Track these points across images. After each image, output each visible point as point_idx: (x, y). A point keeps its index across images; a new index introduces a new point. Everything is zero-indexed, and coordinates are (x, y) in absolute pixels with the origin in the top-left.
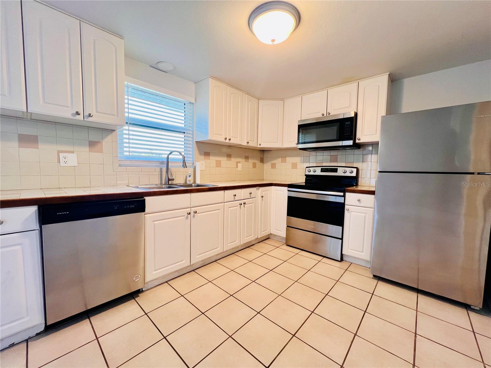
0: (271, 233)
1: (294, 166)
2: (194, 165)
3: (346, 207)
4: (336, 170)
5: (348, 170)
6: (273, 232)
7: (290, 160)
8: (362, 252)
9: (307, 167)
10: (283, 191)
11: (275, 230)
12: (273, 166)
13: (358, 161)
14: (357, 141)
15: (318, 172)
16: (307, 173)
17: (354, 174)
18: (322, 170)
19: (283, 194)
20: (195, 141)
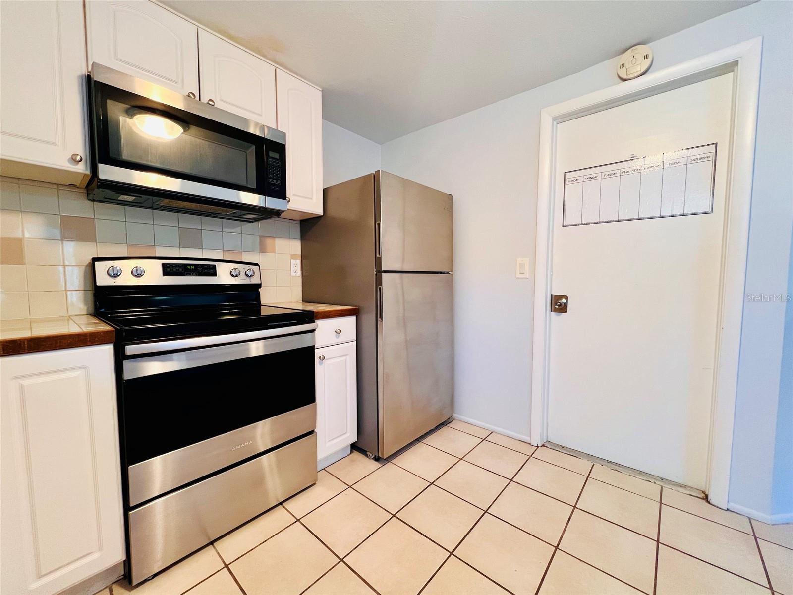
3: (318, 353)
9: (97, 260)
16: (103, 280)
17: (256, 280)
18: (169, 271)
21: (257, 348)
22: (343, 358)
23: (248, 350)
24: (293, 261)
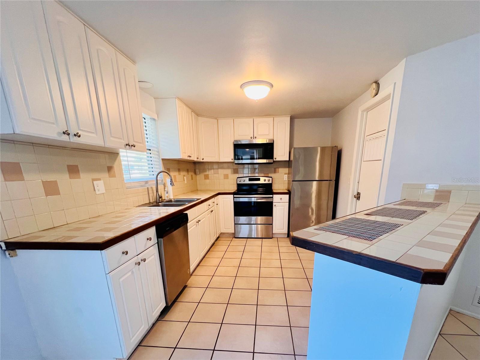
0: (222, 232)
1: (226, 177)
2: (164, 182)
3: (274, 204)
4: (259, 179)
5: (266, 178)
6: (224, 231)
7: (222, 172)
8: (283, 229)
9: (238, 178)
10: (229, 198)
11: (225, 230)
12: (207, 177)
13: (271, 173)
14: (274, 160)
15: (247, 181)
16: (239, 182)
17: (270, 182)
18: (250, 180)
19: (229, 200)
20: (161, 158)
21: (254, 200)
22: (284, 207)
23: (251, 199)
24: (285, 175)
